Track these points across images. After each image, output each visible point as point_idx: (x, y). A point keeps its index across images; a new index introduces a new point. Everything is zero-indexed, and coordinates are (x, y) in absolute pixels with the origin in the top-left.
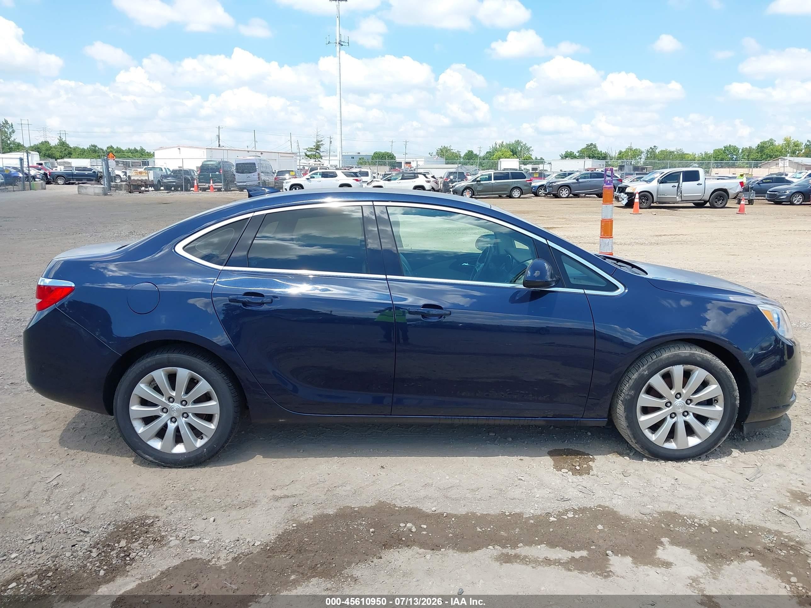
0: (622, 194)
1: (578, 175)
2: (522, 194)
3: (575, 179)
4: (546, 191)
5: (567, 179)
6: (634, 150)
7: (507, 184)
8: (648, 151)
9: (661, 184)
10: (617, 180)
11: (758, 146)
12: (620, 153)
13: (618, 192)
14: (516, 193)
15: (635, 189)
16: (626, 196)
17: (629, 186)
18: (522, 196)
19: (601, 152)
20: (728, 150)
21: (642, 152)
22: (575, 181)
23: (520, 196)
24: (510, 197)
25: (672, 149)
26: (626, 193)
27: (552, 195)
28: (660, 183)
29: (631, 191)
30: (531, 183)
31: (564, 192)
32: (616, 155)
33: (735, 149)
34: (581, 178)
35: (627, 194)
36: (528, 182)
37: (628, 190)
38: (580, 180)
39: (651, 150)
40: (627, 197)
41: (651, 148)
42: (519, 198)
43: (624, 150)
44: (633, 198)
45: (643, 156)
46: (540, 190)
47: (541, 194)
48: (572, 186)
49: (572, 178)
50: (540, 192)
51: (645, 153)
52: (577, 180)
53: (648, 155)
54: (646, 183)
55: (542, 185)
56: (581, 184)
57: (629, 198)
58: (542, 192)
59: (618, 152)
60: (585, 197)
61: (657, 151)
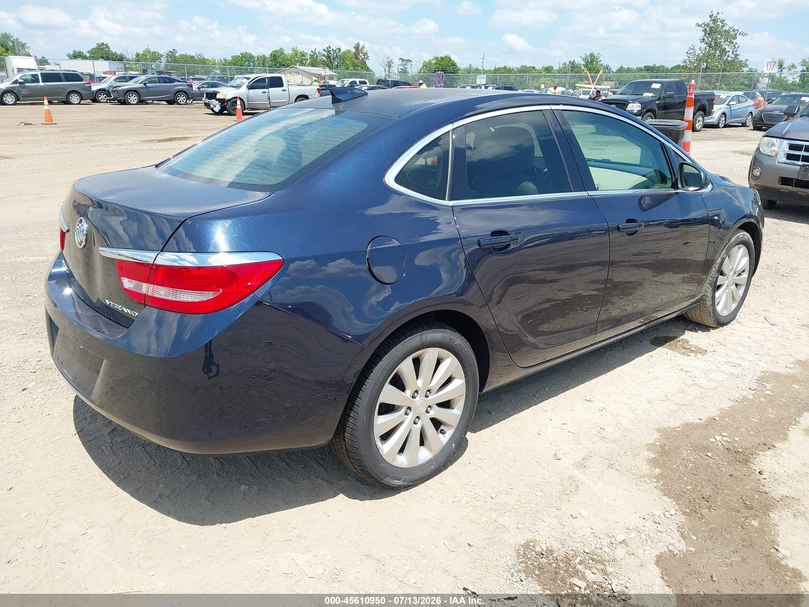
0: (213, 100)
1: (145, 79)
2: (82, 99)
3: (141, 83)
4: (111, 97)
5: (133, 83)
6: (153, 53)
7: (62, 88)
8: (167, 54)
9: (251, 90)
10: (188, 85)
11: (271, 55)
12: (138, 55)
13: (206, 98)
14: (75, 99)
15: (226, 95)
16: (217, 102)
17: (219, 92)
18: (82, 102)
19: (116, 53)
20: (245, 57)
21: (162, 56)
22: (142, 85)
23: (80, 101)
24: (67, 102)
25: (193, 54)
26: (217, 100)
27: (116, 101)
28: (249, 89)
29: (222, 97)
30: (90, 87)
31: (132, 98)
32: (133, 57)
33: (251, 57)
34: (150, 82)
35: (219, 100)
36: (86, 85)
37: (218, 96)
38: (148, 85)
39: (170, 53)
40: (219, 103)
41: (170, 51)
42: (79, 104)
43: (141, 52)
44: (225, 104)
45: (164, 60)
46: (100, 95)
47: (101, 99)
48: (141, 91)
49: (139, 82)
50: (100, 97)
51: (165, 57)
52: (144, 84)
53: (168, 59)
54: (235, 89)
55: (103, 90)
56: (149, 89)
57: (221, 104)
58: (102, 97)
59: (134, 54)
60: (152, 103)
61: (177, 55)
